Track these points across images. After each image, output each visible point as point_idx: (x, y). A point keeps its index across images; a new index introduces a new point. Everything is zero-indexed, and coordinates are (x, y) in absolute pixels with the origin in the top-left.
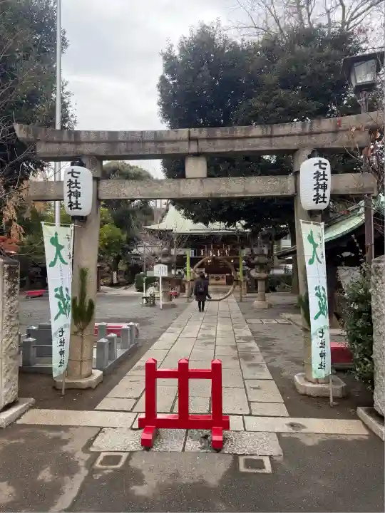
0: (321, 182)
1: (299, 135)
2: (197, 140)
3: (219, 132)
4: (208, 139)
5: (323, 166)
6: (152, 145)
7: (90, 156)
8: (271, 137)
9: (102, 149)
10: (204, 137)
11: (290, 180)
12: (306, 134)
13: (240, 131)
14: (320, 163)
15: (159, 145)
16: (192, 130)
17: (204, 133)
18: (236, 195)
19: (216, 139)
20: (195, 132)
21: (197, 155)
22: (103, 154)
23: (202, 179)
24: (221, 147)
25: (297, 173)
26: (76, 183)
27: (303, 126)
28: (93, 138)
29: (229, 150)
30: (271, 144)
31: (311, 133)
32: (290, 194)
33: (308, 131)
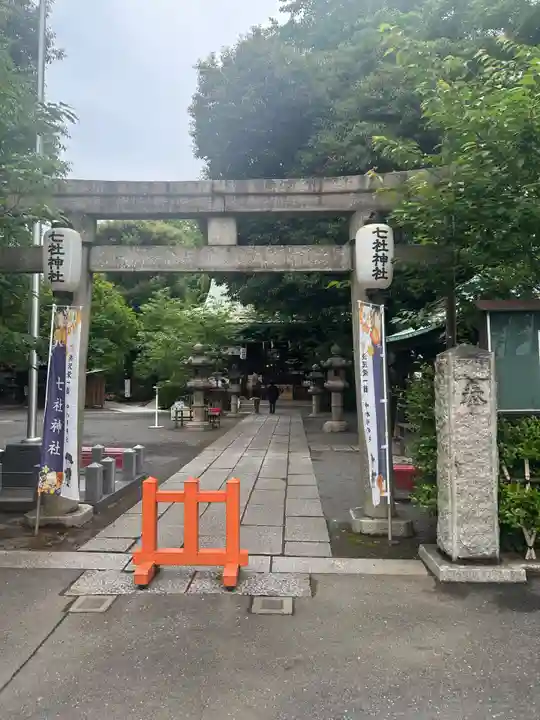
0: (380, 254)
1: (355, 192)
2: (222, 195)
3: (251, 186)
4: (238, 195)
5: (381, 234)
6: (164, 200)
7: (80, 213)
8: (319, 194)
9: (95, 205)
10: (234, 191)
11: (345, 250)
12: (365, 192)
13: (280, 185)
14: (378, 231)
15: (172, 202)
16: (216, 182)
17: (232, 186)
18: (275, 270)
19: (247, 195)
20: (221, 185)
21: (224, 215)
22: (96, 210)
23: (230, 246)
24: (256, 205)
25: (353, 243)
26: (59, 248)
27: (363, 181)
28: (84, 189)
29: (265, 209)
30: (320, 204)
31: (371, 191)
32: (344, 269)
33: (367, 187)
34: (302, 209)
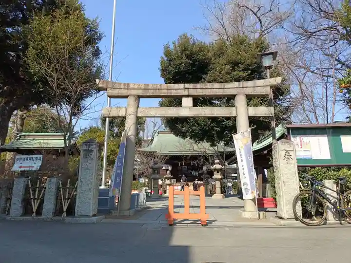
1: (237, 88)
2: (188, 89)
3: (198, 86)
4: (193, 89)
6: (166, 91)
8: (224, 88)
9: (140, 92)
10: (192, 87)
11: (234, 108)
12: (240, 88)
13: (209, 85)
15: (169, 91)
16: (186, 84)
17: (191, 85)
19: (197, 89)
20: (187, 85)
21: (188, 96)
22: (141, 95)
23: (190, 107)
24: (200, 92)
27: (239, 85)
29: (204, 94)
30: (224, 92)
31: (243, 87)
32: (234, 115)
33: (241, 86)
34: (217, 94)
